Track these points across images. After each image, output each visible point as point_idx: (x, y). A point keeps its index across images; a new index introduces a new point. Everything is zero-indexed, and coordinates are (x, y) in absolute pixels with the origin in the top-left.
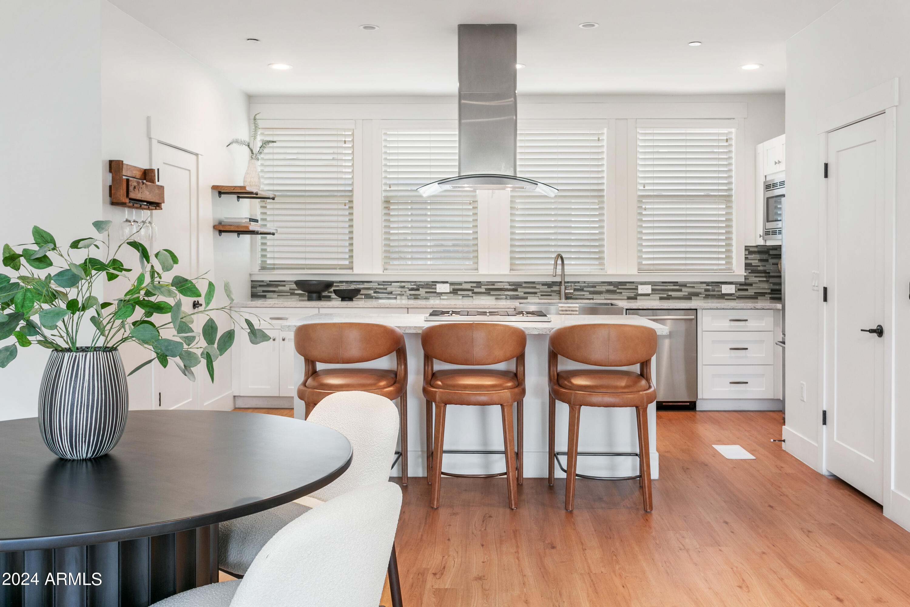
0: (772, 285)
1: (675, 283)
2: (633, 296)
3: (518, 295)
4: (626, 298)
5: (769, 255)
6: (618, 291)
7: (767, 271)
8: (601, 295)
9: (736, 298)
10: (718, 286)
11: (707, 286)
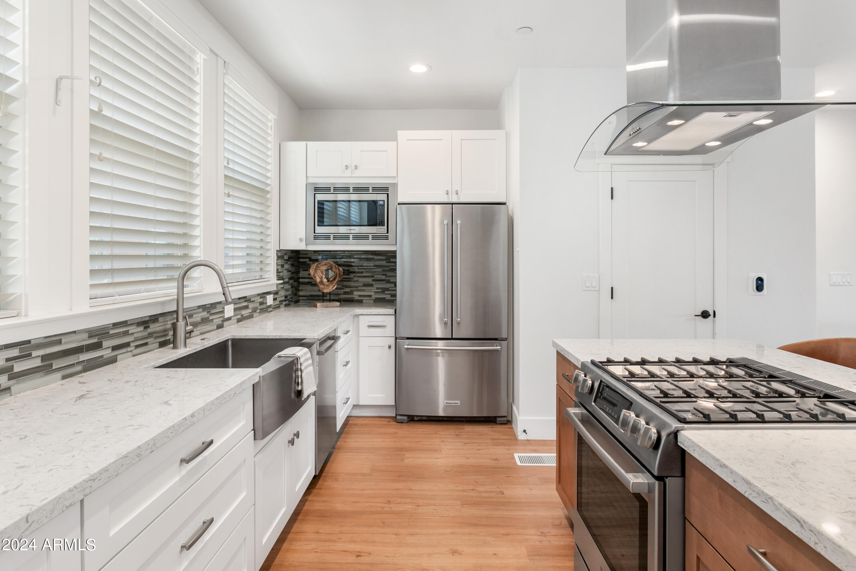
1: (245, 298)
4: (215, 327)
5: (285, 260)
6: (211, 318)
9: (272, 309)
10: (265, 297)
11: (261, 298)
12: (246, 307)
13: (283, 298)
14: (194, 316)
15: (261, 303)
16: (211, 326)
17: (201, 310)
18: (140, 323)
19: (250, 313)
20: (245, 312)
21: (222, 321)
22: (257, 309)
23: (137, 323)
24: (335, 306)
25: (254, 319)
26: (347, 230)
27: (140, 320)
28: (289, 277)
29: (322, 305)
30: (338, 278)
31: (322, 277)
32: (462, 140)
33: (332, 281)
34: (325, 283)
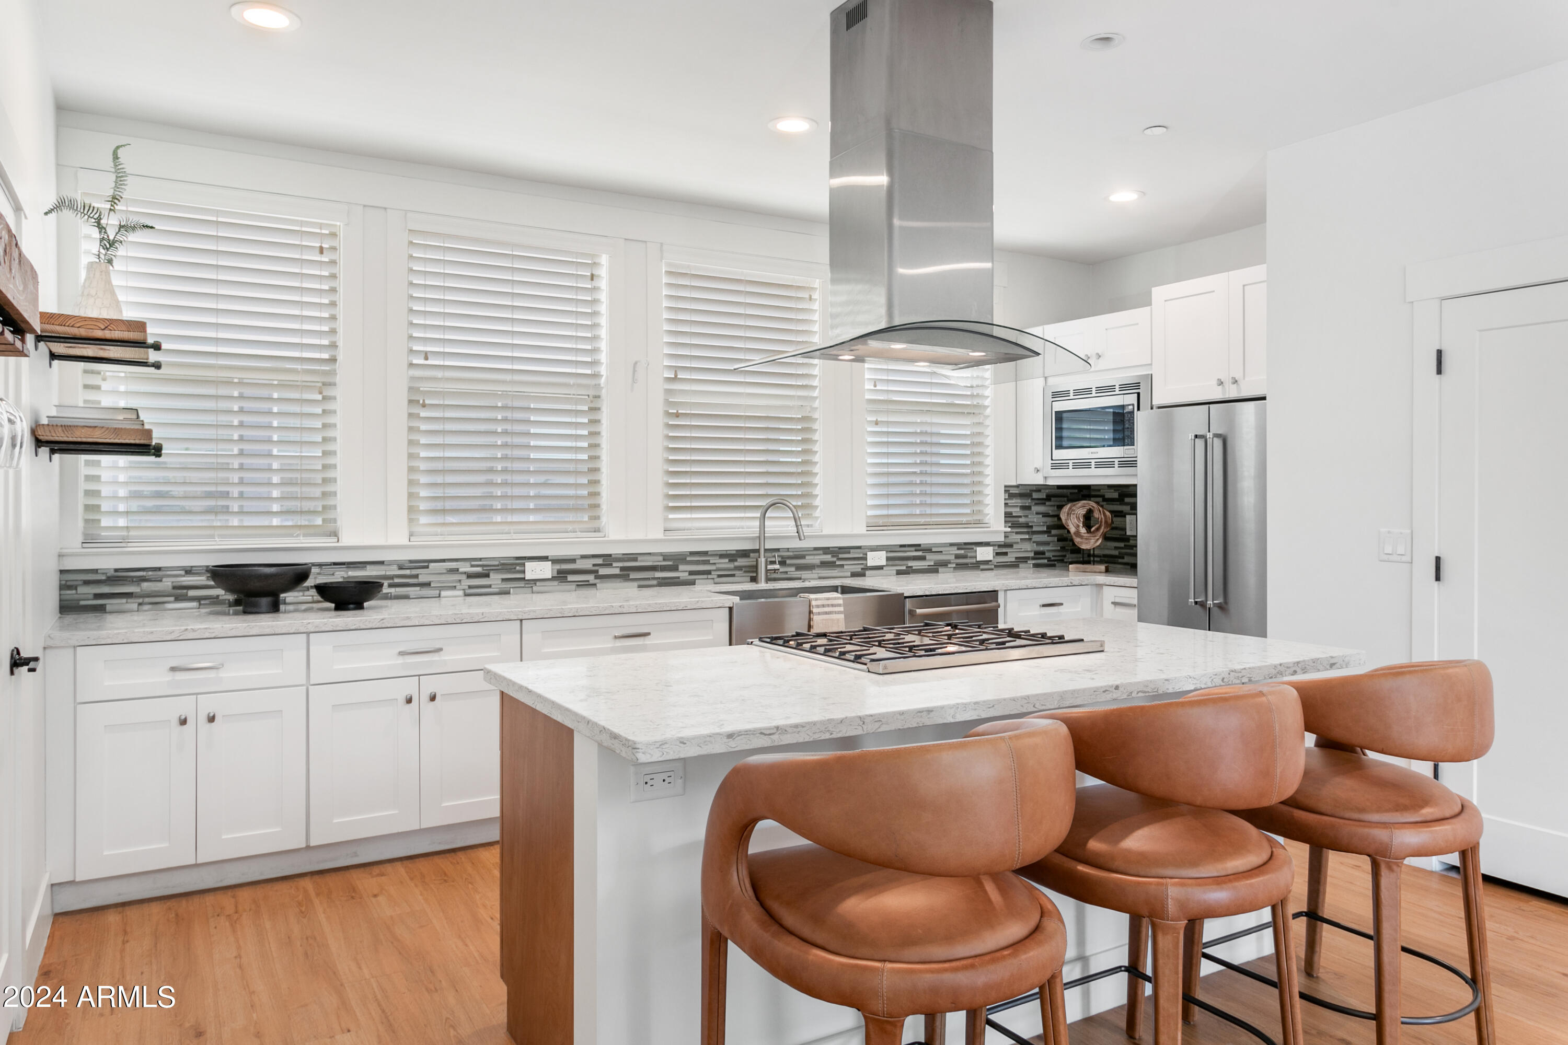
0: (1035, 544)
1: (917, 547)
2: (860, 570)
3: (678, 578)
4: (849, 574)
5: (1033, 499)
6: (838, 563)
7: (1030, 524)
8: (814, 571)
9: (993, 567)
10: (973, 549)
11: (958, 549)
12: (923, 558)
13: (1032, 555)
14: (807, 557)
15: (957, 557)
16: (838, 572)
17: (821, 552)
18: (722, 555)
19: (929, 566)
20: (915, 564)
21: (862, 569)
22: (950, 563)
23: (720, 555)
25: (940, 576)
26: (1089, 453)
27: (725, 553)
29: (1077, 568)
30: (1103, 527)
31: (1078, 526)
32: (1244, 286)
33: (1094, 532)
34: (1083, 534)
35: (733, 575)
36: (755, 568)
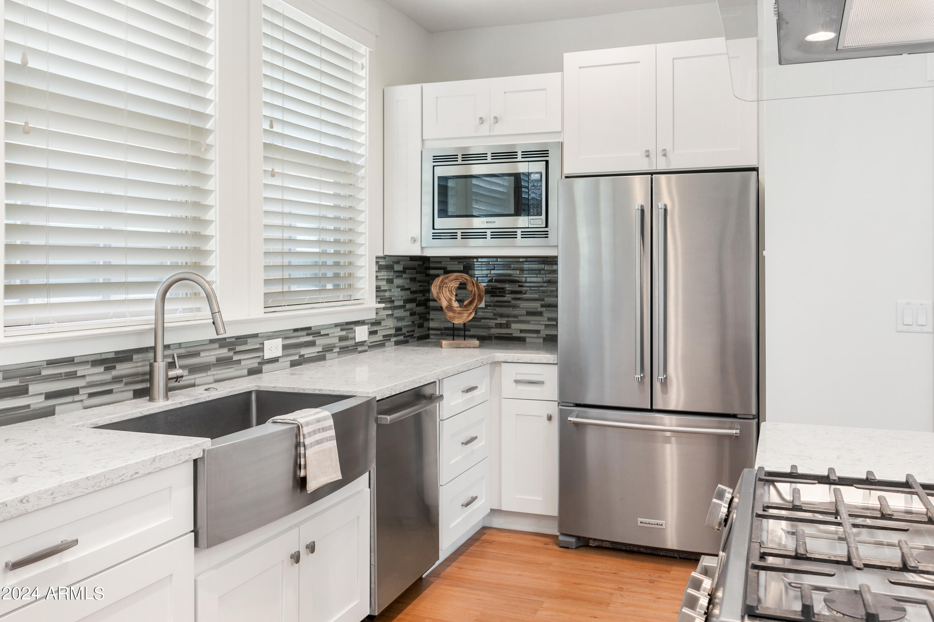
0: (396, 320)
1: (307, 330)
2: (256, 365)
3: (29, 406)
4: (245, 372)
5: (395, 272)
6: (236, 358)
7: (393, 299)
8: (209, 373)
9: (367, 348)
10: (352, 329)
11: (342, 330)
12: (312, 344)
13: (393, 332)
14: (202, 354)
15: (341, 339)
16: (236, 370)
17: (216, 345)
18: (97, 362)
19: (318, 352)
20: (308, 352)
21: (259, 363)
22: (335, 347)
23: (92, 361)
24: (472, 346)
25: (327, 363)
26: (483, 222)
27: (99, 357)
28: (404, 298)
29: (450, 344)
30: (476, 301)
31: (451, 300)
32: (674, 59)
33: (466, 306)
34: (456, 309)
35: (110, 392)
36: (150, 376)
